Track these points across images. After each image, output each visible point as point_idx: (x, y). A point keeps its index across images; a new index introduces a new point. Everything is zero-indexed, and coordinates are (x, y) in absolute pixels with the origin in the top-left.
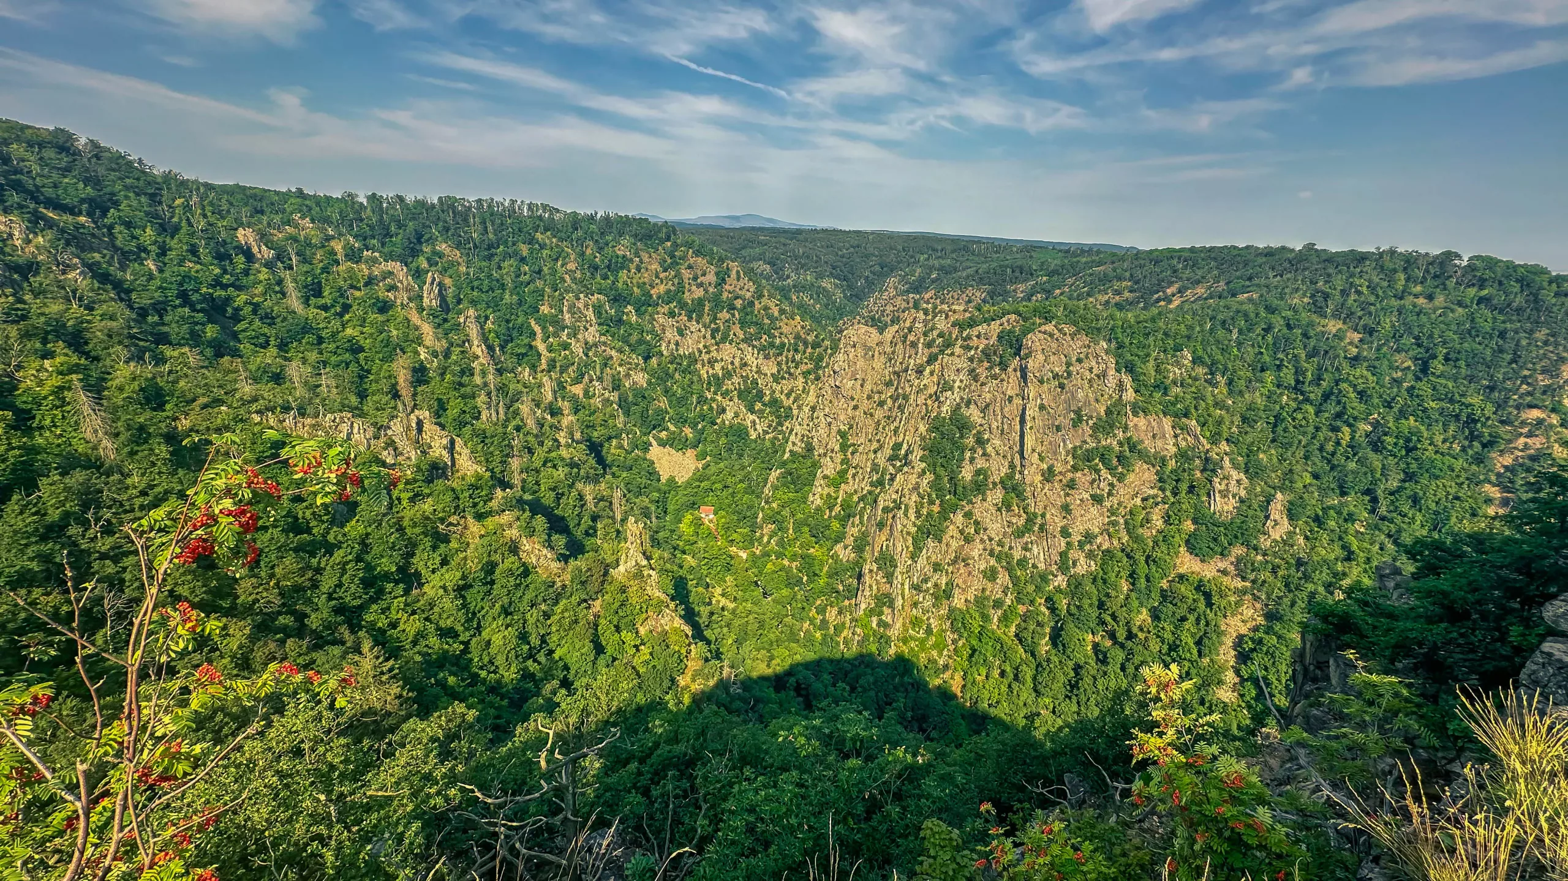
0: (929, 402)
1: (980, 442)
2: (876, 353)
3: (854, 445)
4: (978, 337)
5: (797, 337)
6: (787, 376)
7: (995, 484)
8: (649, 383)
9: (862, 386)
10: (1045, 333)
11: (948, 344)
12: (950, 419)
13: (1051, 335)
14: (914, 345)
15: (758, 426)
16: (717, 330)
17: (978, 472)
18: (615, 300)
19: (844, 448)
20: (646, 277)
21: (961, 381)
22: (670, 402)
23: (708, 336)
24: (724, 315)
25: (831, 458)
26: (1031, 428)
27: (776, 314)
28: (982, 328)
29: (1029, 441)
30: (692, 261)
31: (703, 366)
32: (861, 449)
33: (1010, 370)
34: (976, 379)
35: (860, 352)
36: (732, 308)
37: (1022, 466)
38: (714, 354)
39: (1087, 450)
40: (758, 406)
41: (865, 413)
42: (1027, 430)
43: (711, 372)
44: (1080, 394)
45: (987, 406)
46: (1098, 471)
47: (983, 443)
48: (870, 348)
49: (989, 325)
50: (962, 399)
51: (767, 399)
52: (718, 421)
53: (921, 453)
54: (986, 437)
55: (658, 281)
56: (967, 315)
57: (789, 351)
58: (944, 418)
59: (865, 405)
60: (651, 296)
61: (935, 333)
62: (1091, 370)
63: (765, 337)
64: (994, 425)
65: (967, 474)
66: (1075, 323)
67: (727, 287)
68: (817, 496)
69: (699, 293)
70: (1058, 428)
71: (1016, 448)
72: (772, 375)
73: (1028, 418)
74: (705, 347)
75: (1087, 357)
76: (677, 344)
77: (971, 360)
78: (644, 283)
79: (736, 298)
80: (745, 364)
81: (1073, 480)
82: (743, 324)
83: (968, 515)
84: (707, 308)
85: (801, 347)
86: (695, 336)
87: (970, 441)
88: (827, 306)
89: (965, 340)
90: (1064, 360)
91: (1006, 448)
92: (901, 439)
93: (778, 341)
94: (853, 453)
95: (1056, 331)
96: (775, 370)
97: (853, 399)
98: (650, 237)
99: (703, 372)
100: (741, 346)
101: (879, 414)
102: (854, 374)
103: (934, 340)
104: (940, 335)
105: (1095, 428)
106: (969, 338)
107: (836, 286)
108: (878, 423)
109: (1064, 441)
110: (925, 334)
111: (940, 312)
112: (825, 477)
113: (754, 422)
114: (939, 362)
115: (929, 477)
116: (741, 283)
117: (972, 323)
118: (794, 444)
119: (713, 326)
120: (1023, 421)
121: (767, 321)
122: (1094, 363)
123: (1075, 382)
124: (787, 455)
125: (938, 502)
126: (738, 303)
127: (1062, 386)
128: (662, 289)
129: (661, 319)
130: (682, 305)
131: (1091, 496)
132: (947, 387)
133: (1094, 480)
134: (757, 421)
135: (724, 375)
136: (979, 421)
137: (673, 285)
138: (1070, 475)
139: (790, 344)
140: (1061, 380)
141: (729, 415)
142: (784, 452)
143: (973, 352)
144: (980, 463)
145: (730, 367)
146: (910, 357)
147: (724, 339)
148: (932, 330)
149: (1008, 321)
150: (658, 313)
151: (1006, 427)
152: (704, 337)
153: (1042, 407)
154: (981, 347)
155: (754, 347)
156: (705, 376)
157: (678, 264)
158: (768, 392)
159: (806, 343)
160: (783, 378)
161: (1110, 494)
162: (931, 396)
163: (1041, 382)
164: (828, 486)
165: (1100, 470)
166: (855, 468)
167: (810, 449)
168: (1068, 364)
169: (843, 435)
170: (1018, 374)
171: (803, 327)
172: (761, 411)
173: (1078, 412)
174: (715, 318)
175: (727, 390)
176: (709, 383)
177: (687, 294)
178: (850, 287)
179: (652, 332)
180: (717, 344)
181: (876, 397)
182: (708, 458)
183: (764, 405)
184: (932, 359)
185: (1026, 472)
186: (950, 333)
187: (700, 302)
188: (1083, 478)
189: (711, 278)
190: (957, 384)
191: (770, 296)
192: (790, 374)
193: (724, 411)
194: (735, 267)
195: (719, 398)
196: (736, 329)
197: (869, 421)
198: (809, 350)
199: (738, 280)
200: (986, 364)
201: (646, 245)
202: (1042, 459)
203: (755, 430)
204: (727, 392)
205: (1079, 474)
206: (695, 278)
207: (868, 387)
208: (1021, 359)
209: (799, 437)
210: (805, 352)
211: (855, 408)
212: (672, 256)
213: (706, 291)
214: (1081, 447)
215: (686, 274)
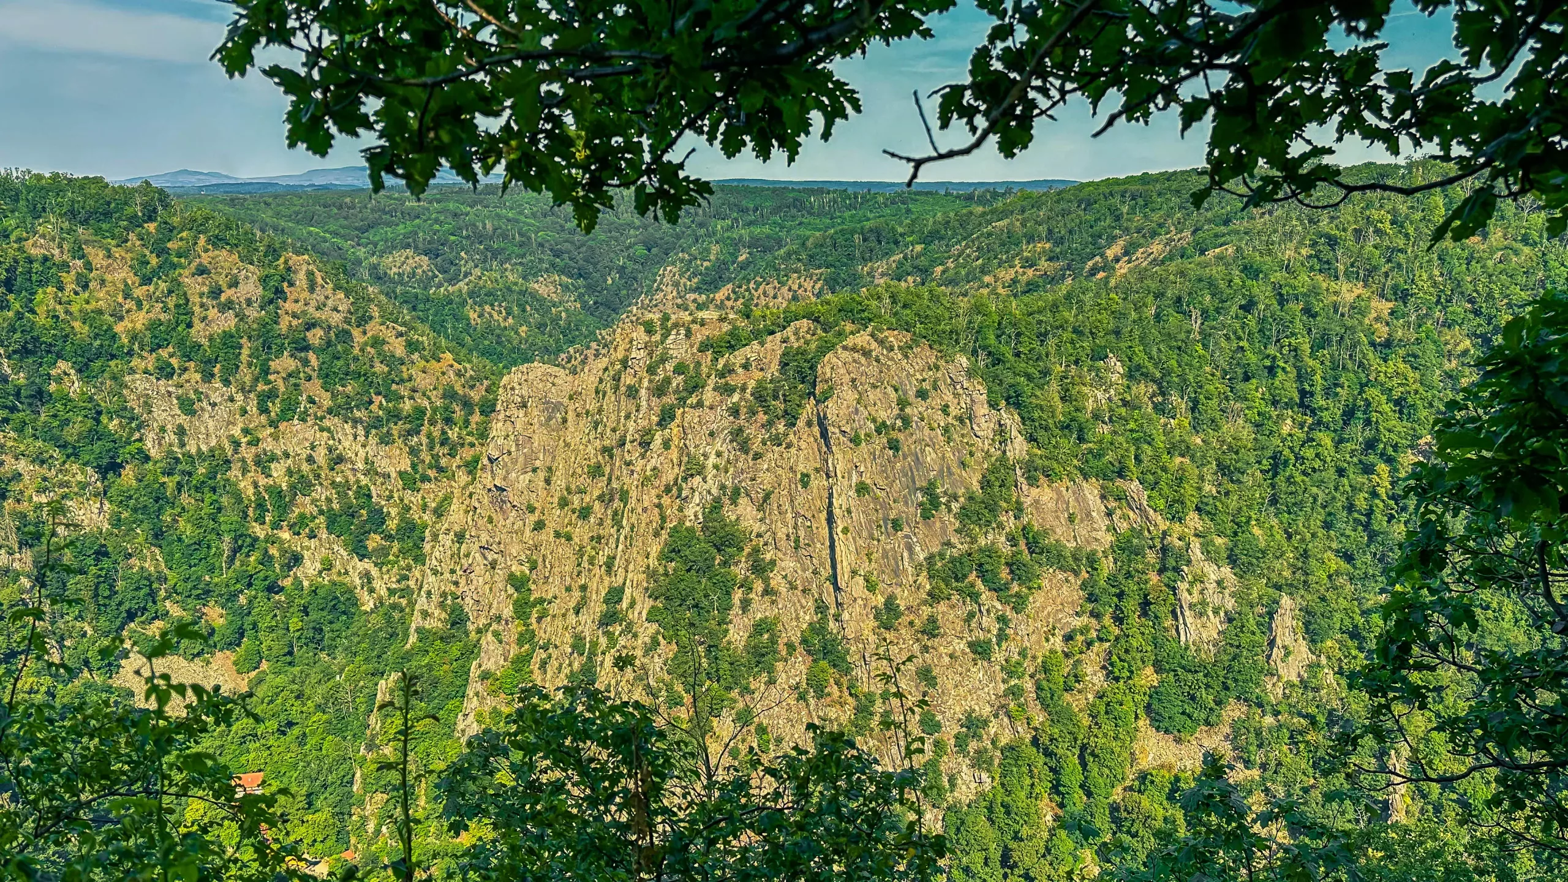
0: (666, 500)
1: (760, 568)
2: (571, 416)
3: (541, 601)
4: (746, 366)
5: (450, 395)
6: (432, 473)
7: (790, 647)
8: (116, 522)
9: (548, 481)
10: (854, 349)
11: (695, 386)
12: (705, 529)
13: (866, 353)
14: (632, 392)
15: (377, 584)
16: (272, 395)
17: (760, 628)
18: (25, 352)
19: (522, 609)
20: (101, 299)
21: (719, 454)
22: (169, 558)
23: (252, 408)
24: (285, 363)
25: (496, 634)
26: (845, 530)
27: (400, 350)
28: (751, 351)
29: (846, 558)
30: (205, 259)
31: (245, 471)
32: (553, 608)
33: (801, 423)
34: (744, 448)
35: (536, 413)
36: (302, 347)
37: (839, 605)
38: (268, 445)
39: (953, 560)
40: (374, 541)
41: (558, 535)
42: (839, 536)
43: (263, 481)
44: (930, 456)
45: (767, 497)
46: (975, 596)
47: (764, 570)
48: (557, 407)
49: (762, 344)
50: (723, 487)
51: (392, 525)
52: (287, 583)
53: (649, 603)
54: (768, 557)
55: (130, 304)
56: (726, 327)
57: (432, 422)
58: (691, 530)
59: (555, 518)
60: (114, 337)
61: (669, 366)
62: (945, 409)
63: (378, 399)
64: (781, 534)
65: (737, 635)
66: (908, 327)
67: (288, 306)
68: (471, 717)
69: (227, 322)
70: (896, 525)
71: (826, 572)
72: (401, 474)
73: (837, 511)
74: (246, 431)
75: (935, 388)
76: (181, 432)
77: (735, 412)
78: (100, 312)
79: (310, 326)
80: (340, 459)
81: (932, 620)
82: (327, 377)
83: (744, 718)
84: (245, 352)
85: (459, 413)
86: (222, 411)
87: (740, 570)
88: (541, 326)
89: (722, 375)
90: (893, 395)
91: (809, 574)
92: (621, 581)
93: (407, 406)
94: (539, 620)
95: (874, 345)
96: (405, 465)
97: (532, 509)
98: (107, 215)
99: (246, 486)
100: (327, 423)
101: (581, 533)
102: (530, 458)
103: (667, 381)
104: (680, 369)
105: (964, 515)
106: (729, 370)
107: (566, 288)
108: (581, 552)
109: (910, 549)
110: (651, 370)
111: (676, 325)
112: (485, 676)
113: (367, 576)
114: (677, 421)
115: (667, 650)
116: (318, 296)
117: (733, 342)
118: (425, 614)
119: (261, 387)
120: (830, 520)
121: (380, 368)
122: (949, 397)
123: (918, 435)
124: (413, 639)
125: (687, 699)
126: (315, 337)
127: (894, 446)
128: (140, 320)
129: (139, 383)
130: (189, 351)
131: (971, 645)
132: (694, 469)
133: (971, 615)
134: (375, 572)
135: (292, 487)
136: (757, 527)
137: (165, 309)
138: (926, 611)
139: (435, 410)
140: (894, 434)
141: (310, 568)
142: (406, 636)
143: (736, 398)
144: (761, 610)
145: (305, 467)
146: (627, 417)
147: (289, 410)
148: (663, 360)
149: (796, 333)
150: (132, 371)
151: (802, 533)
152: (244, 412)
153: (862, 489)
154: (752, 384)
155: (356, 421)
156: (251, 491)
157: (174, 266)
158: (394, 512)
159: (467, 404)
160: (425, 479)
161: (1002, 637)
162: (668, 490)
163: (855, 441)
164: (493, 693)
165: (978, 595)
166: (545, 648)
167: (458, 620)
168: (903, 403)
169: (519, 583)
170: (816, 430)
171: (459, 374)
172: (383, 552)
173: (929, 490)
174: (266, 371)
175: (302, 516)
176: (260, 506)
177: (198, 326)
178: (591, 288)
179: (122, 411)
180: (273, 424)
181: (576, 501)
182: (265, 666)
183: (389, 537)
184: (666, 417)
185: (845, 616)
186: (698, 364)
187: (229, 342)
188: (951, 613)
189: (250, 288)
190: (712, 460)
191: (386, 317)
192: (441, 470)
193: (297, 559)
194: (302, 264)
195: (285, 535)
196: (315, 388)
197: (565, 551)
198: (476, 418)
199: (312, 288)
200: (762, 417)
201: (98, 231)
202: (871, 587)
203: (372, 591)
204: (302, 519)
205: (942, 607)
206: (216, 293)
207: (559, 482)
208: (818, 402)
209: (435, 598)
210: (467, 423)
211: (539, 526)
212: (161, 252)
213: (241, 317)
214: (942, 555)
215: (195, 287)
